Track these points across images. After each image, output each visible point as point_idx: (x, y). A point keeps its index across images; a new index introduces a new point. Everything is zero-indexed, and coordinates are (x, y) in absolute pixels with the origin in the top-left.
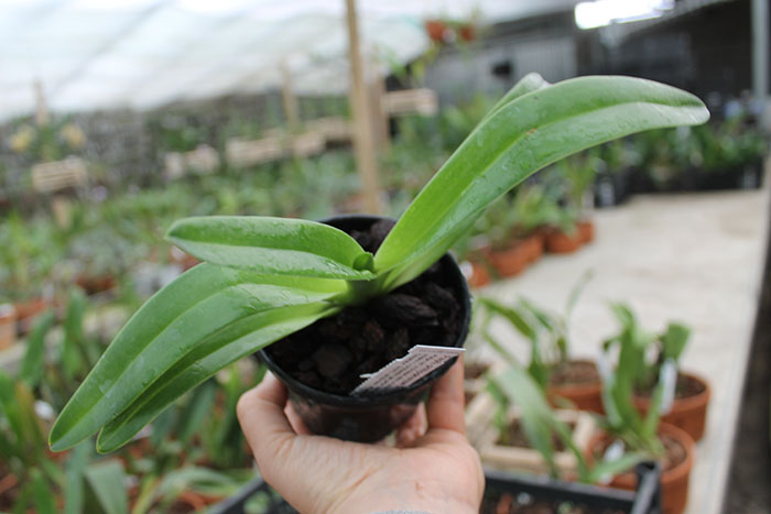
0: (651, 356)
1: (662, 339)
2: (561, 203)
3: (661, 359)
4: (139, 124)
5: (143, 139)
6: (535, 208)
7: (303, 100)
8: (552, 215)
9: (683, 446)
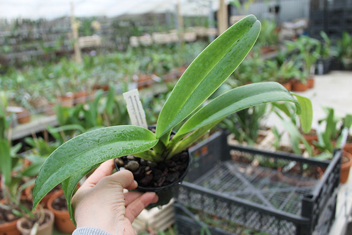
0: (338, 126)
1: (344, 120)
2: (301, 70)
3: (342, 128)
4: (109, 24)
5: (110, 31)
6: (289, 71)
7: (185, 18)
8: (297, 74)
9: (348, 158)
